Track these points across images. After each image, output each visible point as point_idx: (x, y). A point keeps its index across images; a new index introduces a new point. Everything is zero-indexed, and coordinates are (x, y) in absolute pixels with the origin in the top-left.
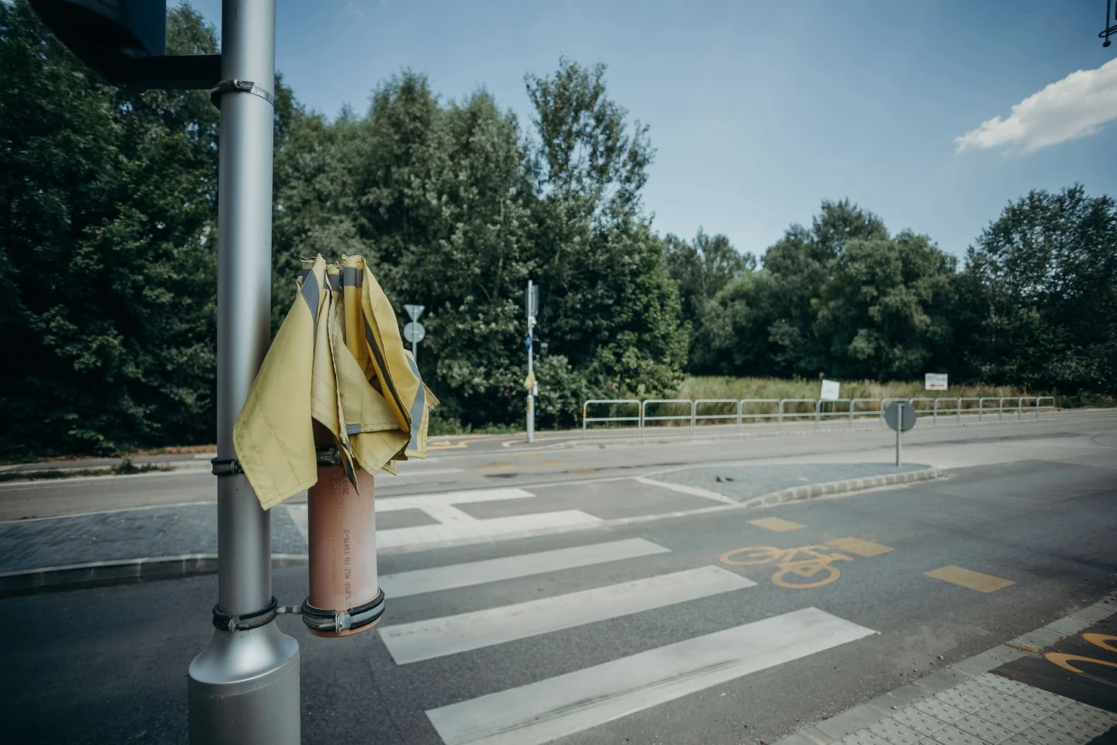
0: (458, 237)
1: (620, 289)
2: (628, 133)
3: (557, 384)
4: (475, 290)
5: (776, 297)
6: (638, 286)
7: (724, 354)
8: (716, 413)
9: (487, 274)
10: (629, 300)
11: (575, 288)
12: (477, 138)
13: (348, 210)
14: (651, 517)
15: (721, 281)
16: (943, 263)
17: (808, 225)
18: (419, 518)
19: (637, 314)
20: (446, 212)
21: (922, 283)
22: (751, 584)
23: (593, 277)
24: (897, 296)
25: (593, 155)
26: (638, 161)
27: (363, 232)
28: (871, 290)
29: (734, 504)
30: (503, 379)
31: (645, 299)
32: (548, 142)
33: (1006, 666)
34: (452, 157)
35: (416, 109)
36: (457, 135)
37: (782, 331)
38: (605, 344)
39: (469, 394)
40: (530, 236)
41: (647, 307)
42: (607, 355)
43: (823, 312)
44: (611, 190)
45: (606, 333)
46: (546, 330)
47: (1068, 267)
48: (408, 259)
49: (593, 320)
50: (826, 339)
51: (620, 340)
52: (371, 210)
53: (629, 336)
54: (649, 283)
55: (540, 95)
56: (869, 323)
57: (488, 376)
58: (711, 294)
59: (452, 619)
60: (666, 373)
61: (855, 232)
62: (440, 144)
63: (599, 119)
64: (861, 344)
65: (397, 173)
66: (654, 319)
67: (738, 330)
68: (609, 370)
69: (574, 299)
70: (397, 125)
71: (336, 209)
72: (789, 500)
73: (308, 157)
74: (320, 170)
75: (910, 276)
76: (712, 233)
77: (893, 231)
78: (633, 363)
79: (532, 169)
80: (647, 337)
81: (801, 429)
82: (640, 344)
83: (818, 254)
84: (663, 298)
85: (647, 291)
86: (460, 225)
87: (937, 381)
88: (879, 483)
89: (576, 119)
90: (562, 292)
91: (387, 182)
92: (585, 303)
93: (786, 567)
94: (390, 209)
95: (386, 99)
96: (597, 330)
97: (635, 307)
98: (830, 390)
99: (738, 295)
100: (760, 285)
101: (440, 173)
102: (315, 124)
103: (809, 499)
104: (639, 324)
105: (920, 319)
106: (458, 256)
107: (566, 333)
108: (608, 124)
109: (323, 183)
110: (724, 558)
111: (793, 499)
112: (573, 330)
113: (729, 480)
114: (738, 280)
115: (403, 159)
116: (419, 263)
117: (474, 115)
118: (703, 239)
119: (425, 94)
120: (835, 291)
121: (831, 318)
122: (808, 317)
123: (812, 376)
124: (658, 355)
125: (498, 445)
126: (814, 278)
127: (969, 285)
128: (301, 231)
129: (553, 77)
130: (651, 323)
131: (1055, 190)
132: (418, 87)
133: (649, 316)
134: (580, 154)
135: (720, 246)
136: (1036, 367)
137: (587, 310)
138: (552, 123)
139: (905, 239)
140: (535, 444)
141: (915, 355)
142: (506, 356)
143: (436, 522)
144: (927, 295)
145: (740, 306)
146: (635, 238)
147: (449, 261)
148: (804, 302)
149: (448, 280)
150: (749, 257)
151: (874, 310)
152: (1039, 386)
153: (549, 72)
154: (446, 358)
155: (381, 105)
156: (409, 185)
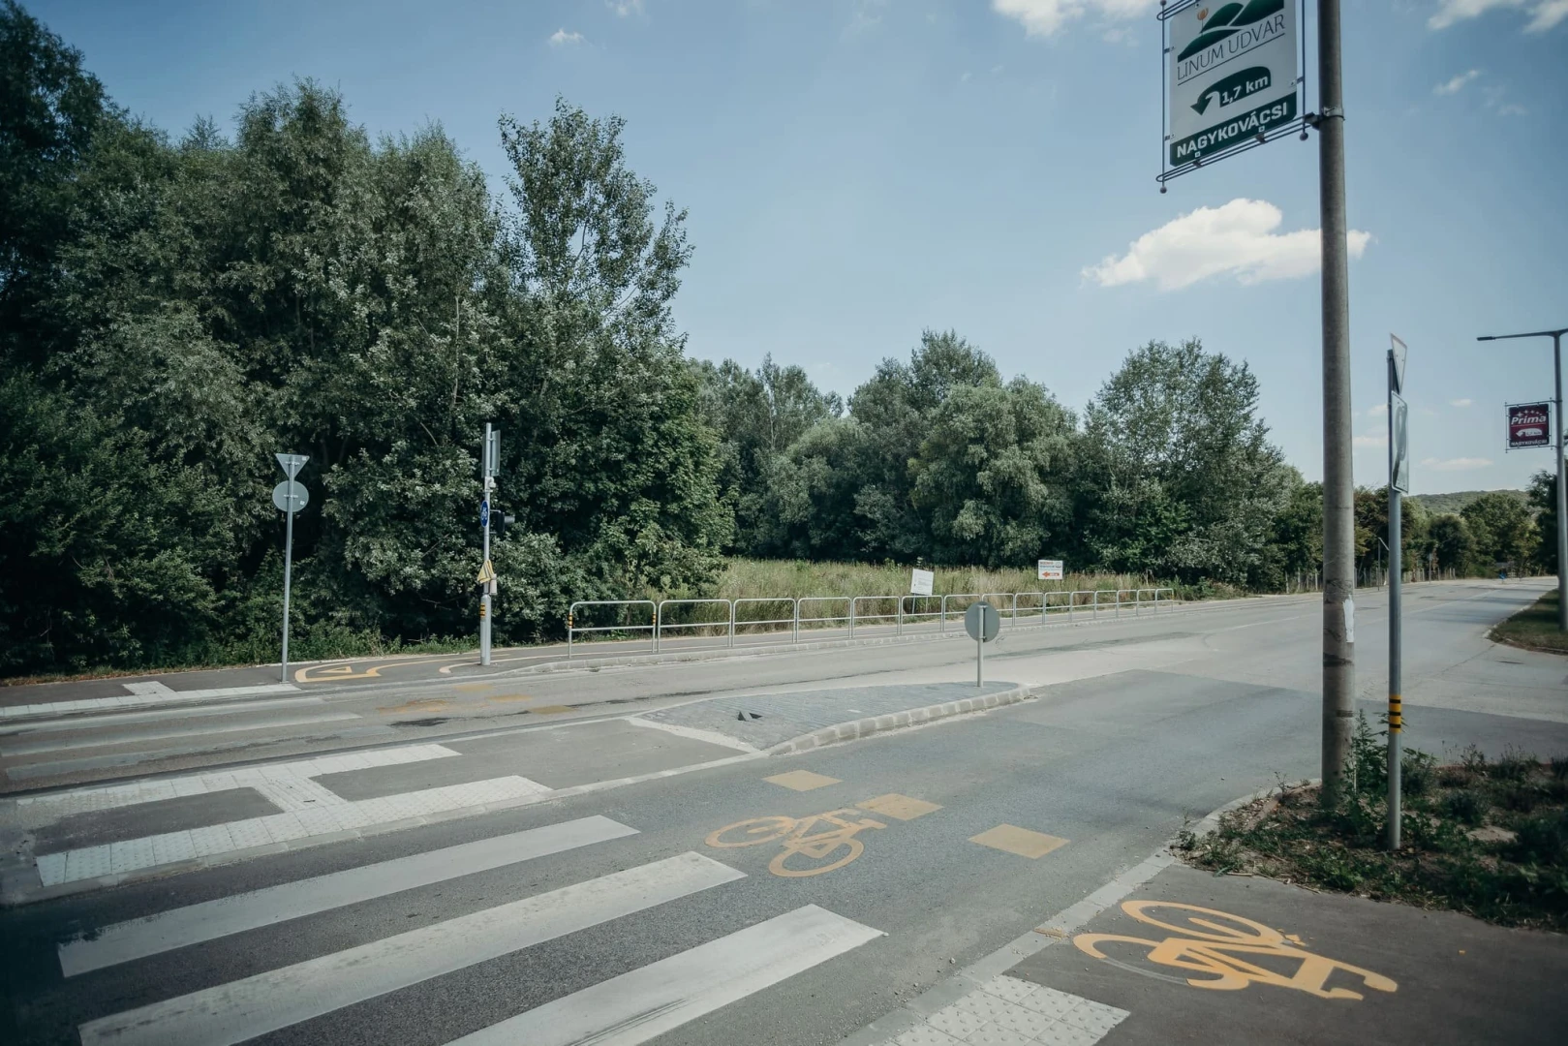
0: (380, 350)
1: (635, 438)
2: (655, 220)
3: (539, 575)
4: (412, 430)
5: (865, 454)
6: (662, 436)
7: (798, 530)
8: (769, 616)
9: (428, 407)
10: (650, 454)
11: (570, 434)
12: (419, 203)
13: (191, 294)
14: (629, 781)
15: (795, 429)
16: (1062, 422)
17: (905, 361)
18: (249, 804)
19: (660, 475)
20: (362, 311)
21: (1038, 444)
22: (737, 875)
23: (598, 421)
24: (1010, 460)
25: (602, 243)
26: (667, 260)
27: (219, 331)
28: (977, 451)
29: (754, 753)
30: (451, 566)
31: (671, 454)
32: (536, 220)
33: (1027, 962)
34: (378, 227)
35: (319, 146)
36: (390, 194)
37: (872, 500)
38: (613, 516)
39: (397, 591)
40: (503, 355)
41: (674, 466)
42: (615, 532)
43: (923, 477)
44: (628, 296)
45: (615, 502)
46: (524, 496)
47: (1191, 433)
48: (297, 377)
49: (595, 482)
50: (926, 511)
51: (635, 511)
52: (236, 296)
53: (651, 506)
54: (678, 432)
55: (523, 149)
56: (978, 493)
57: (429, 562)
58: (781, 447)
59: (235, 987)
60: (701, 561)
61: (963, 375)
62: (356, 206)
63: (611, 194)
64: (969, 520)
65: (280, 242)
66: (685, 482)
67: (816, 498)
68: (618, 555)
69: (567, 450)
70: (286, 168)
71: (168, 289)
72: (832, 742)
73: (121, 199)
74: (142, 222)
75: (1025, 435)
76: (783, 364)
77: (1007, 377)
78: (651, 546)
79: (509, 256)
80: (673, 508)
81: (881, 637)
82: (664, 518)
83: (920, 399)
84: (697, 453)
85: (675, 443)
86: (387, 331)
87: (1051, 569)
88: (951, 712)
89: (578, 190)
90: (549, 439)
91: (264, 253)
92: (583, 458)
93: (793, 846)
94: (269, 297)
95: (267, 123)
96: (601, 497)
97: (657, 465)
98: (923, 581)
99: (816, 450)
100: (845, 438)
101: (354, 249)
102: (141, 145)
103: (858, 739)
104: (661, 490)
105: (1036, 489)
106: (379, 379)
107: (553, 500)
108: (625, 202)
109: (145, 243)
110: (713, 840)
111: (836, 741)
112: (564, 496)
113: (754, 716)
114: (818, 431)
115: (293, 222)
116: (317, 386)
117: (416, 167)
118: (771, 371)
119: (336, 122)
120: (938, 450)
121: (932, 484)
122: (904, 483)
123: (907, 560)
124: (690, 533)
125: (433, 671)
126: (912, 431)
127: (1090, 449)
128: (98, 320)
129: (545, 127)
130: (680, 488)
131: (1175, 342)
132: (325, 112)
133: (677, 479)
134: (580, 242)
135: (794, 380)
136: (1159, 552)
137: (584, 468)
138: (539, 193)
139: (1019, 386)
140: (492, 668)
141: (1031, 535)
142: (462, 532)
143: (276, 810)
144: (1044, 459)
145: (818, 464)
146: (658, 369)
147: (365, 386)
148: (899, 462)
149: (367, 414)
150: (832, 399)
151: (983, 477)
152: (1164, 573)
153: (539, 118)
154: (361, 534)
155: (258, 129)
156: (301, 262)
